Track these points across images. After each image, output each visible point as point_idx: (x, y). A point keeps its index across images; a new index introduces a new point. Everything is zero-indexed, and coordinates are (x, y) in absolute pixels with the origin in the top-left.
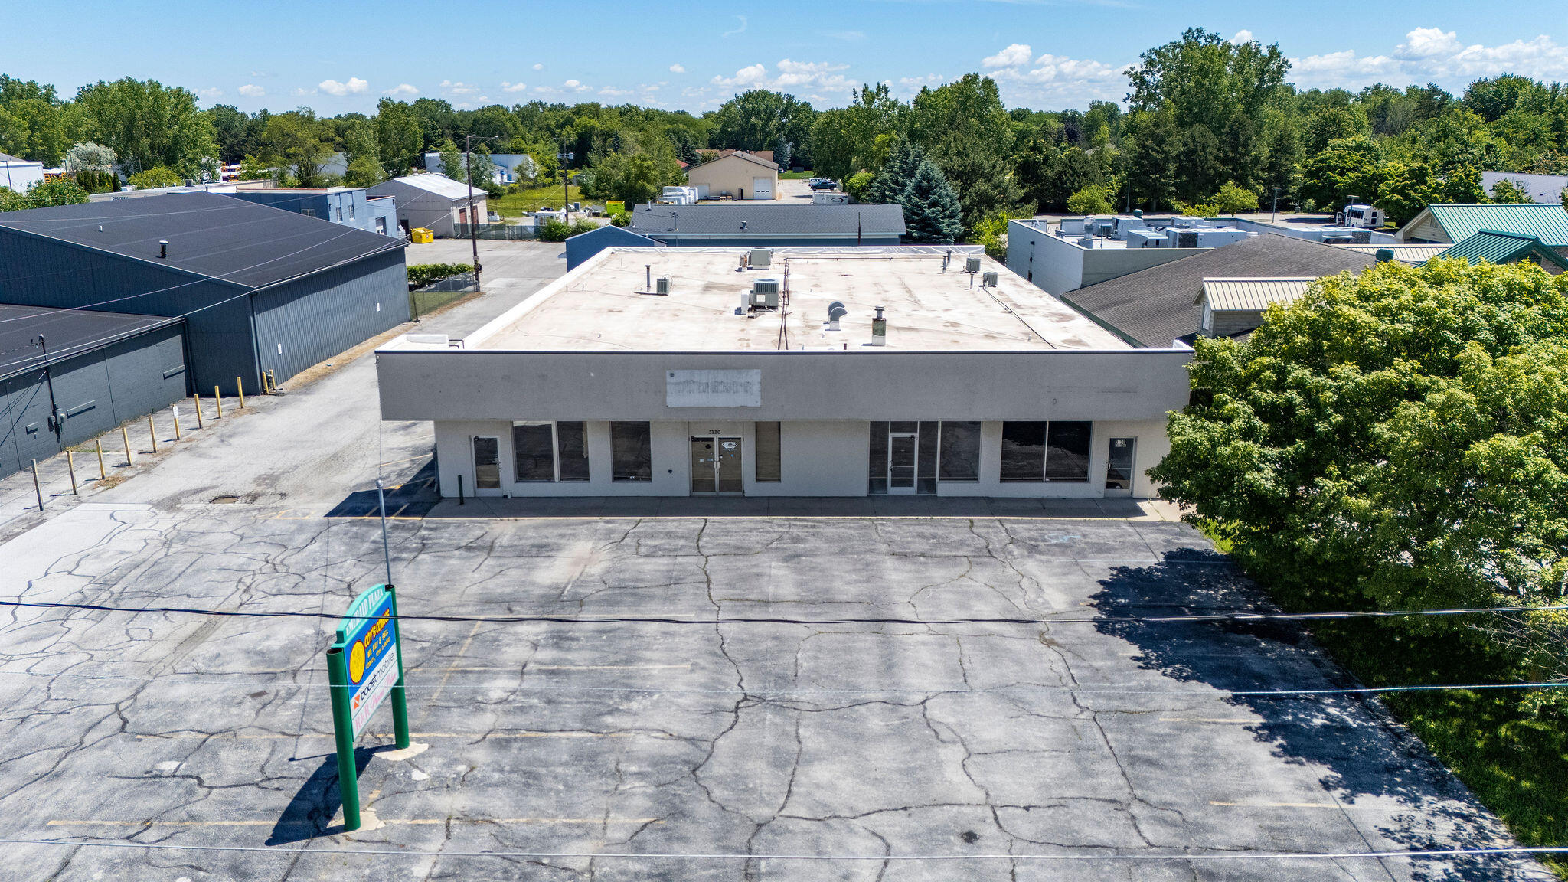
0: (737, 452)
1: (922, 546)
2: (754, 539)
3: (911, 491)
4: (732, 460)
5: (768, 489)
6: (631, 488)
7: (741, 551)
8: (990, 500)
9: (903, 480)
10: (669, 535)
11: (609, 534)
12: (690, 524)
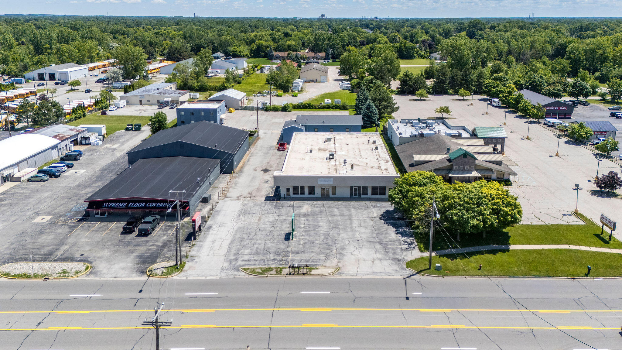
0: (329, 190)
1: (358, 207)
2: (332, 205)
3: (357, 197)
4: (328, 191)
5: (333, 196)
6: (311, 196)
7: (330, 207)
8: (370, 198)
9: (356, 194)
10: (319, 204)
11: (309, 204)
12: (322, 203)
